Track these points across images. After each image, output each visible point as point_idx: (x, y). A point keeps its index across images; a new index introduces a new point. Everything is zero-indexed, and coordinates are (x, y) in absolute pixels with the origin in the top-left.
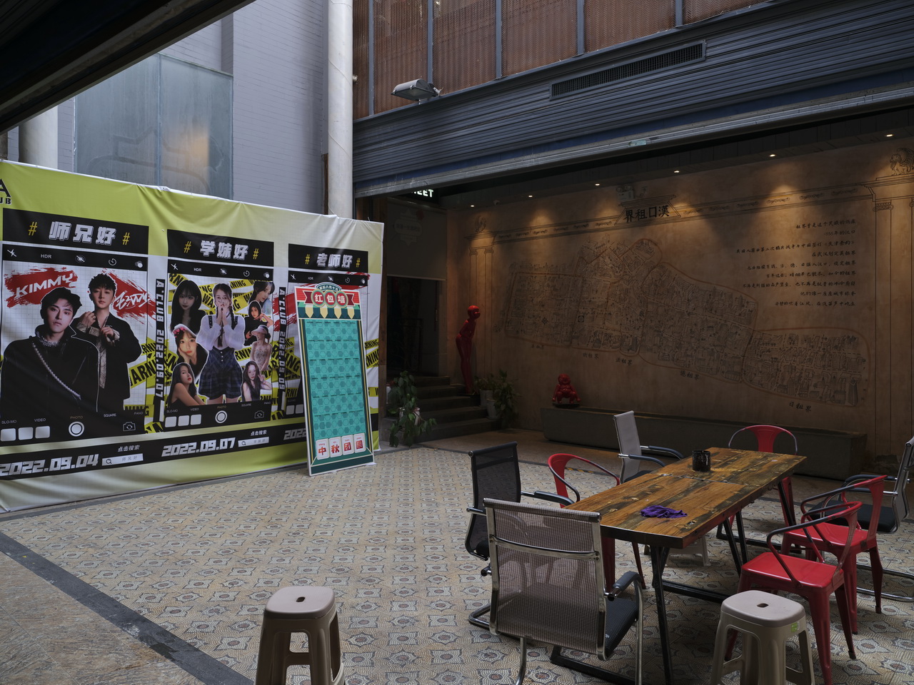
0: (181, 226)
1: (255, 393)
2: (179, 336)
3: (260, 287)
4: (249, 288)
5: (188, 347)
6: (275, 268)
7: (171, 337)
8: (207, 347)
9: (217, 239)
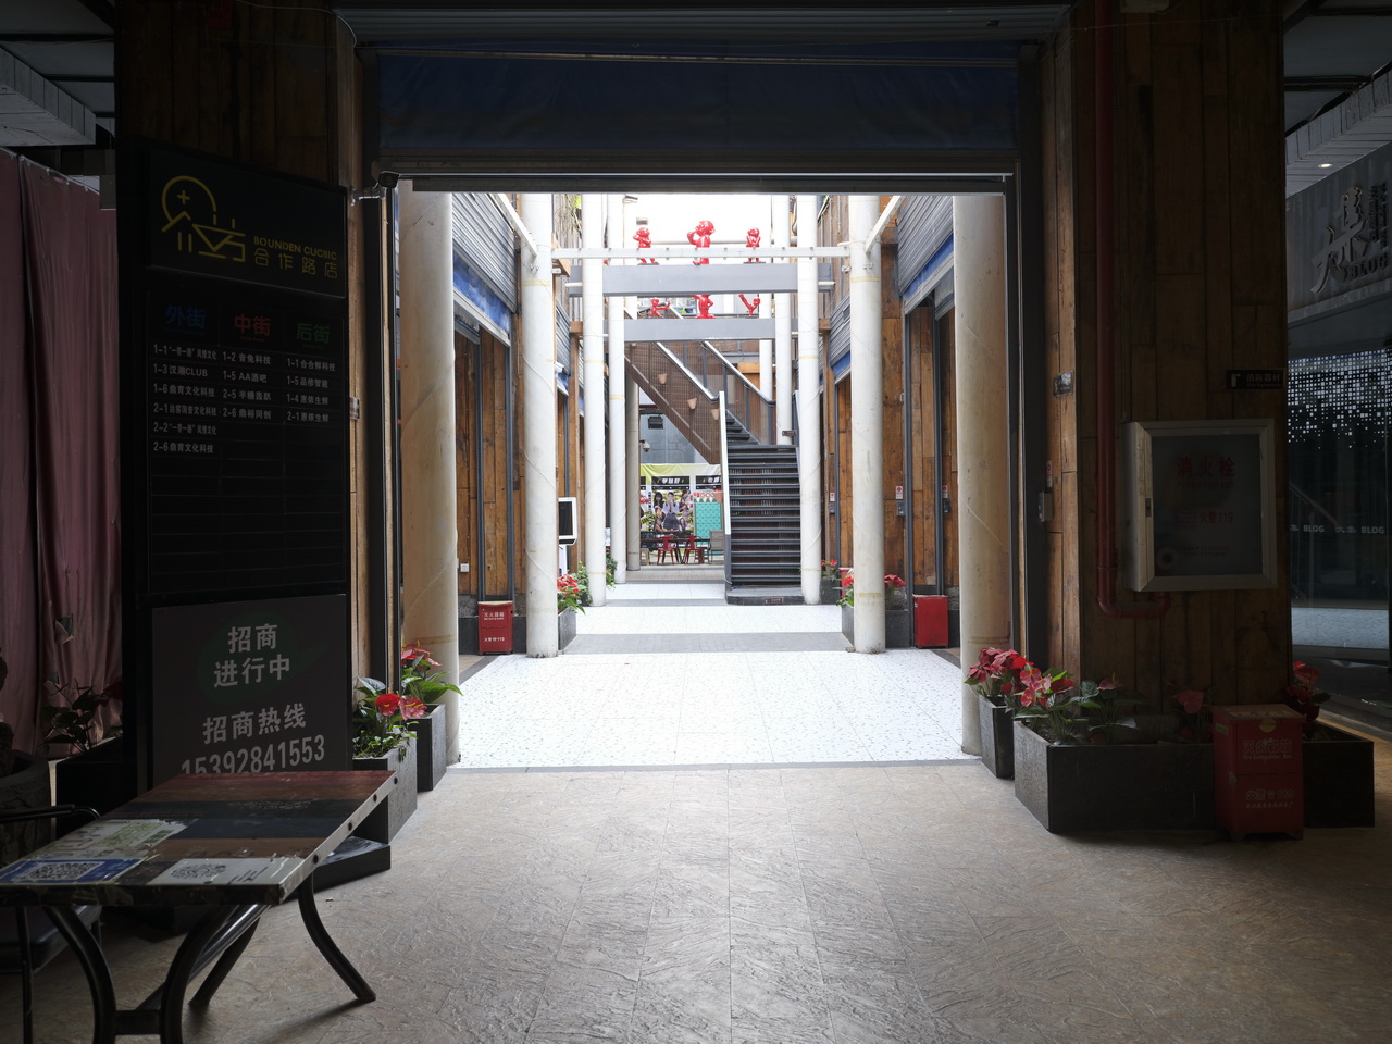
0: (656, 475)
1: (684, 529)
2: (656, 509)
3: (685, 492)
4: (680, 493)
5: (659, 513)
6: (691, 485)
7: (653, 510)
8: (666, 513)
9: (668, 478)
